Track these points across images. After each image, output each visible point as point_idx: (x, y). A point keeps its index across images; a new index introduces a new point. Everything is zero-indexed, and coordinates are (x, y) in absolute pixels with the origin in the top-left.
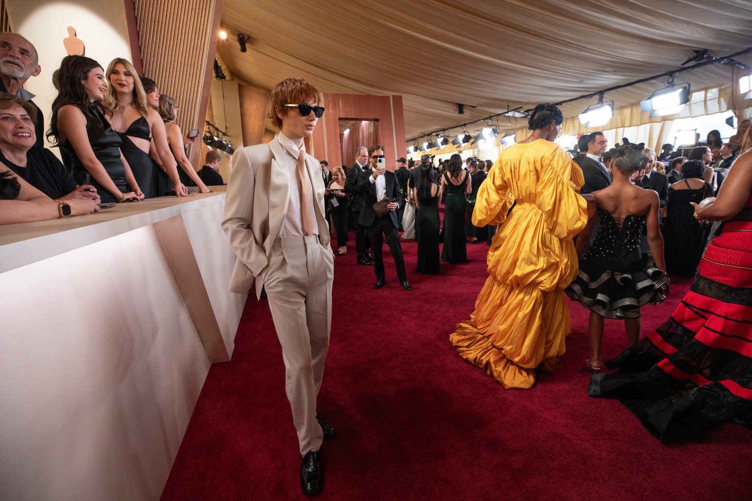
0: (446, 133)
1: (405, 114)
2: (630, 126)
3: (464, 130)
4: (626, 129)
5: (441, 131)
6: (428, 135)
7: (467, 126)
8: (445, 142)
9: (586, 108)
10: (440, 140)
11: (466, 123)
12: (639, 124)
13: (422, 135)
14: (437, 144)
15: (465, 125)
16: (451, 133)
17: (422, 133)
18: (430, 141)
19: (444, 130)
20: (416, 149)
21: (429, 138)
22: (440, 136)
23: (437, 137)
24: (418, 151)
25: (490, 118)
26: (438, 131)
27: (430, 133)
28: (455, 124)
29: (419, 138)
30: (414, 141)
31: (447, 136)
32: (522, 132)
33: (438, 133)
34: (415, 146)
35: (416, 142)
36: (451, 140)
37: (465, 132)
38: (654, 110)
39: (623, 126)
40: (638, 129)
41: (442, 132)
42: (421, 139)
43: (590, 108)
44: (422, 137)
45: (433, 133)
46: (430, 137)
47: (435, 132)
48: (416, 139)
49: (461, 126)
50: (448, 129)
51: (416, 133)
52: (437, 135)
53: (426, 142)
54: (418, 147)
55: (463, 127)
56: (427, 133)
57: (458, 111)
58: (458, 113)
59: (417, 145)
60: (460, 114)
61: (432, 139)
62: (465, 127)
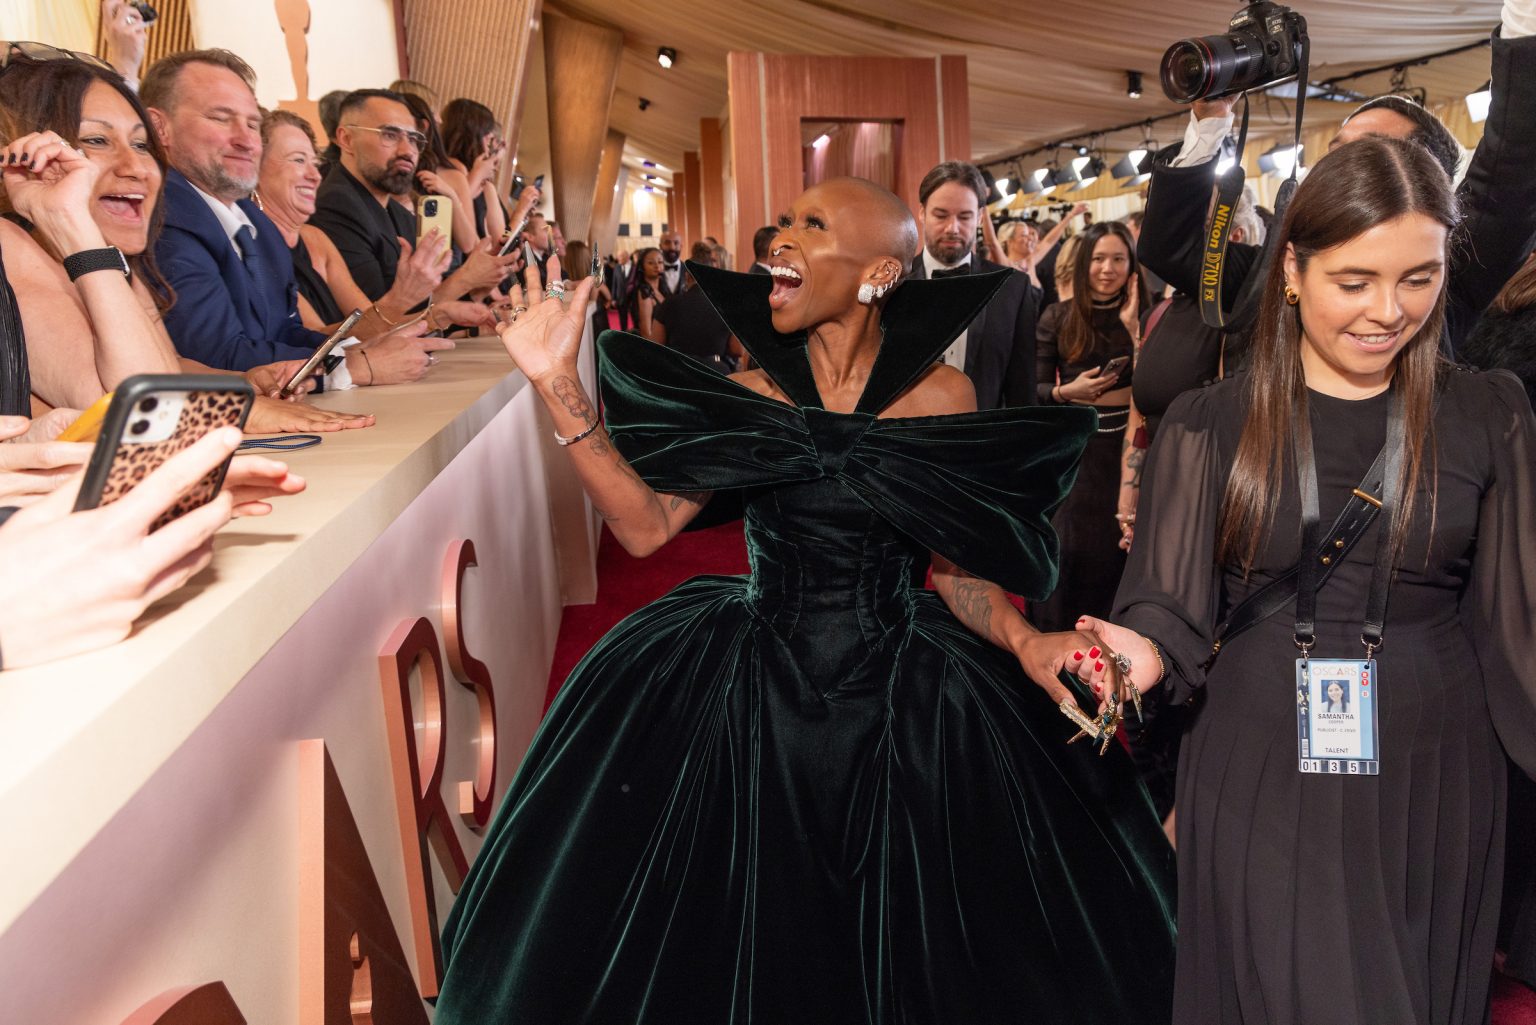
0: (1098, 143)
3: (1148, 136)
5: (1085, 136)
6: (1050, 147)
7: (1156, 125)
8: (1094, 168)
10: (1079, 164)
11: (1153, 116)
13: (1031, 148)
14: (1073, 174)
15: (1149, 122)
16: (1110, 141)
17: (1031, 142)
18: (1053, 166)
19: (1094, 134)
20: (1014, 188)
21: (1050, 156)
22: (1083, 151)
23: (1075, 152)
24: (1020, 191)
26: (1077, 138)
27: (1053, 142)
28: (1123, 121)
29: (1024, 155)
30: (1010, 164)
31: (1099, 150)
33: (1076, 142)
34: (1013, 177)
35: (1016, 165)
36: (1110, 161)
37: (1147, 142)
41: (1086, 141)
42: (1028, 158)
44: (1033, 153)
45: (1062, 141)
46: (1055, 151)
47: (1068, 139)
48: (1016, 158)
49: (1139, 124)
50: (1103, 132)
51: (1016, 143)
52: (1075, 149)
53: (1043, 167)
54: (1022, 181)
55: (1144, 127)
56: (1046, 143)
57: (1127, 87)
58: (1125, 92)
59: (1019, 175)
60: (1130, 91)
61: (1060, 161)
62: (1151, 127)
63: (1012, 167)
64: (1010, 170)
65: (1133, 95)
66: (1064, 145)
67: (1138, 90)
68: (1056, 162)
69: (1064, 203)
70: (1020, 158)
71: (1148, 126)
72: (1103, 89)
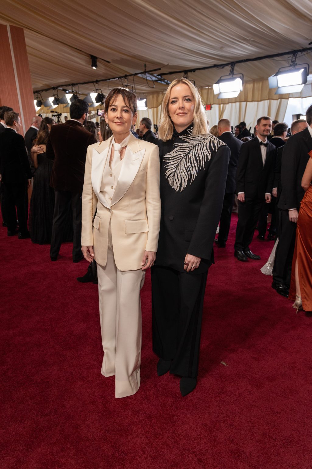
0: (75, 88)
1: (30, 58)
2: (252, 101)
3: (97, 88)
4: (248, 103)
5: (69, 85)
6: (54, 88)
9: (219, 79)
10: (69, 96)
11: (98, 80)
12: (260, 100)
13: (46, 88)
14: (66, 100)
15: (97, 82)
17: (46, 85)
19: (73, 85)
20: (40, 104)
21: (55, 92)
22: (67, 92)
23: (64, 92)
24: (42, 106)
25: (125, 77)
26: (66, 85)
27: (55, 86)
28: (87, 79)
29: (42, 91)
32: (153, 97)
33: (65, 88)
34: (39, 99)
35: (39, 95)
38: (279, 87)
39: (246, 101)
40: (258, 104)
41: (70, 87)
42: (44, 92)
43: (222, 78)
44: (46, 90)
45: (59, 86)
46: (56, 90)
47: (62, 86)
48: (39, 91)
49: (93, 82)
50: (77, 84)
51: (39, 84)
52: (65, 90)
53: (52, 97)
54: (42, 101)
55: (95, 84)
56: (52, 87)
57: (91, 64)
58: (90, 66)
59: (41, 99)
60: (92, 66)
61: (58, 95)
62: (98, 84)
63: (37, 95)
64: (37, 97)
65: (94, 68)
66: (59, 88)
67: (96, 66)
68: (57, 95)
69: (58, 113)
70: (41, 92)
71: (97, 83)
72: (81, 62)
